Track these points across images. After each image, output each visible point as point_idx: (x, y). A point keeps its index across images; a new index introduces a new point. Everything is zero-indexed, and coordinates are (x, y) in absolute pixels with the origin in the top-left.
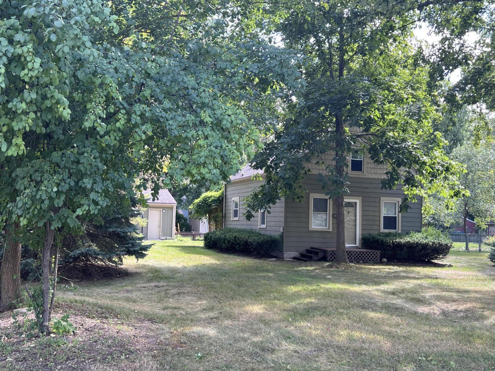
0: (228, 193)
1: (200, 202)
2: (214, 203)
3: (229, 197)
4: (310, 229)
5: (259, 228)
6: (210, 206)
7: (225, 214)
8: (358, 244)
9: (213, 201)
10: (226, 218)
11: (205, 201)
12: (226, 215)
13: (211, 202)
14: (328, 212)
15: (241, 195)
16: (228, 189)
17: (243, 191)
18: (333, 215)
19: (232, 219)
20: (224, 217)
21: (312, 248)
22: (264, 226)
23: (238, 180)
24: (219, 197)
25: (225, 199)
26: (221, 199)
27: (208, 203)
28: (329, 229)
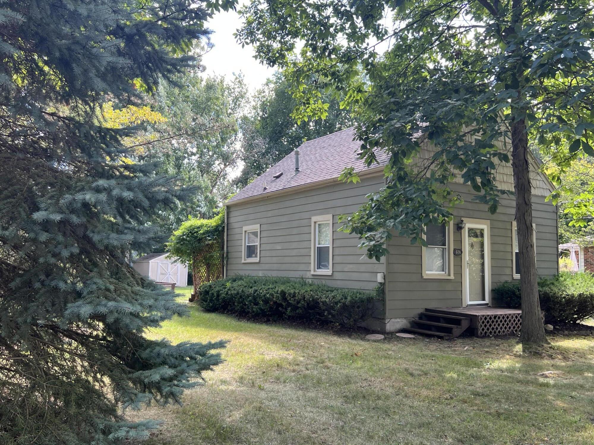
0: (232, 220)
1: (184, 235)
2: (209, 236)
3: (235, 225)
4: (425, 277)
5: (313, 275)
6: (200, 240)
7: (227, 252)
8: (487, 300)
9: (207, 232)
10: (230, 260)
11: (193, 234)
12: (229, 254)
13: (204, 234)
14: (446, 247)
15: (264, 221)
16: (232, 214)
17: (270, 214)
18: (455, 250)
19: (243, 261)
20: (225, 258)
21: (427, 310)
22: (327, 272)
23: (255, 198)
24: (217, 226)
25: (227, 229)
26: (220, 228)
27: (197, 237)
28: (449, 275)
